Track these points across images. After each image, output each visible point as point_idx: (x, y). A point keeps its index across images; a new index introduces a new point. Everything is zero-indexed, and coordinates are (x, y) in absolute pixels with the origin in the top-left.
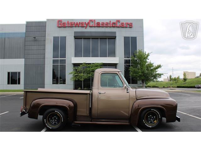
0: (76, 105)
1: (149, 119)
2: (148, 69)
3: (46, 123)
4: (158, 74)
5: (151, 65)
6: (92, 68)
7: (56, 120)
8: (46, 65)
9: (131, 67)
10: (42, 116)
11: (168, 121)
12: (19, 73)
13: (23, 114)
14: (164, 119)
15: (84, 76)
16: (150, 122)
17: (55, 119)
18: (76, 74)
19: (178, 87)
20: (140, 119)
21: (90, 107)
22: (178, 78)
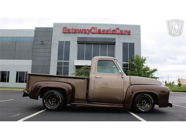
1: (142, 104)
2: (144, 73)
5: (147, 69)
8: (51, 67)
9: (129, 70)
13: (25, 94)
17: (54, 100)
19: (173, 91)
20: (134, 103)
22: (173, 83)
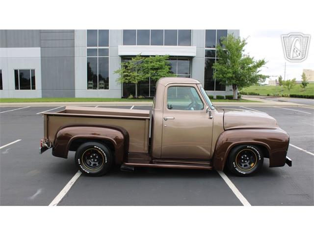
0: (127, 137)
1: (243, 161)
2: (243, 68)
3: (80, 164)
4: (261, 76)
5: (248, 60)
6: (152, 64)
7: (96, 160)
8: (76, 58)
9: (216, 63)
10: (75, 152)
11: (272, 165)
12: (33, 71)
13: (44, 149)
14: (267, 161)
15: (137, 77)
16: (243, 165)
17: (94, 158)
18: (125, 74)
19: (292, 96)
20: (229, 161)
21: (150, 137)
22: (294, 81)
